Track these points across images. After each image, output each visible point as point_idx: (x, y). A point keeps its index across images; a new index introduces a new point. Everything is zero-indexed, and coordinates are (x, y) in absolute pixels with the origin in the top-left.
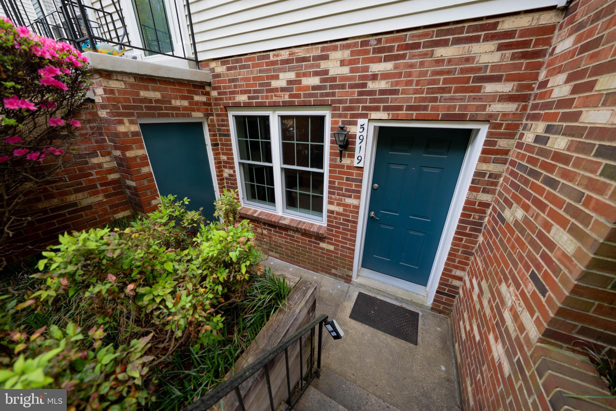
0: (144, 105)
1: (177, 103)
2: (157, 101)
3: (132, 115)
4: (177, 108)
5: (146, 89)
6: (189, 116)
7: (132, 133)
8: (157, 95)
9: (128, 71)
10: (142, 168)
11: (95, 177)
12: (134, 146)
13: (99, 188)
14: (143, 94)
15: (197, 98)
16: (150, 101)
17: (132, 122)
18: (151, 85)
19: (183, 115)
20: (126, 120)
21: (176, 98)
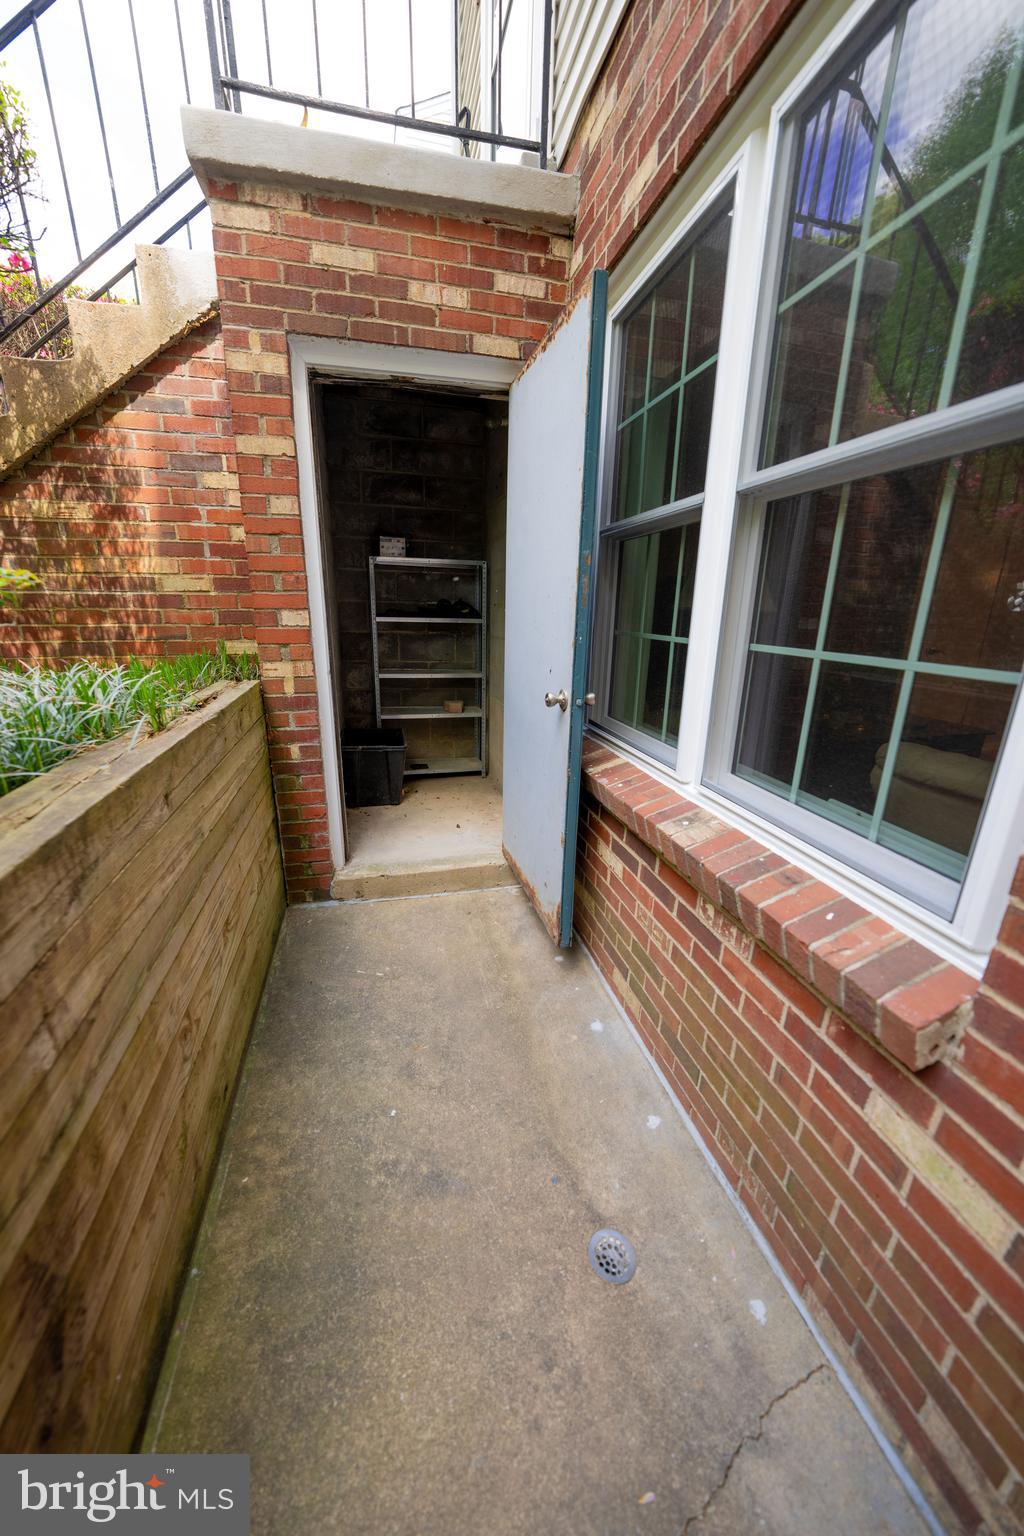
0: (315, 292)
1: (425, 294)
2: (359, 281)
3: (275, 320)
4: (425, 314)
5: (334, 239)
6: (464, 349)
7: (265, 377)
8: (363, 261)
9: (280, 164)
10: (272, 498)
11: (204, 523)
12: (263, 422)
13: (208, 557)
14: (321, 254)
15: (506, 282)
16: (336, 278)
17: (269, 345)
18: (349, 226)
19: (442, 346)
20: (254, 336)
21: (427, 278)
